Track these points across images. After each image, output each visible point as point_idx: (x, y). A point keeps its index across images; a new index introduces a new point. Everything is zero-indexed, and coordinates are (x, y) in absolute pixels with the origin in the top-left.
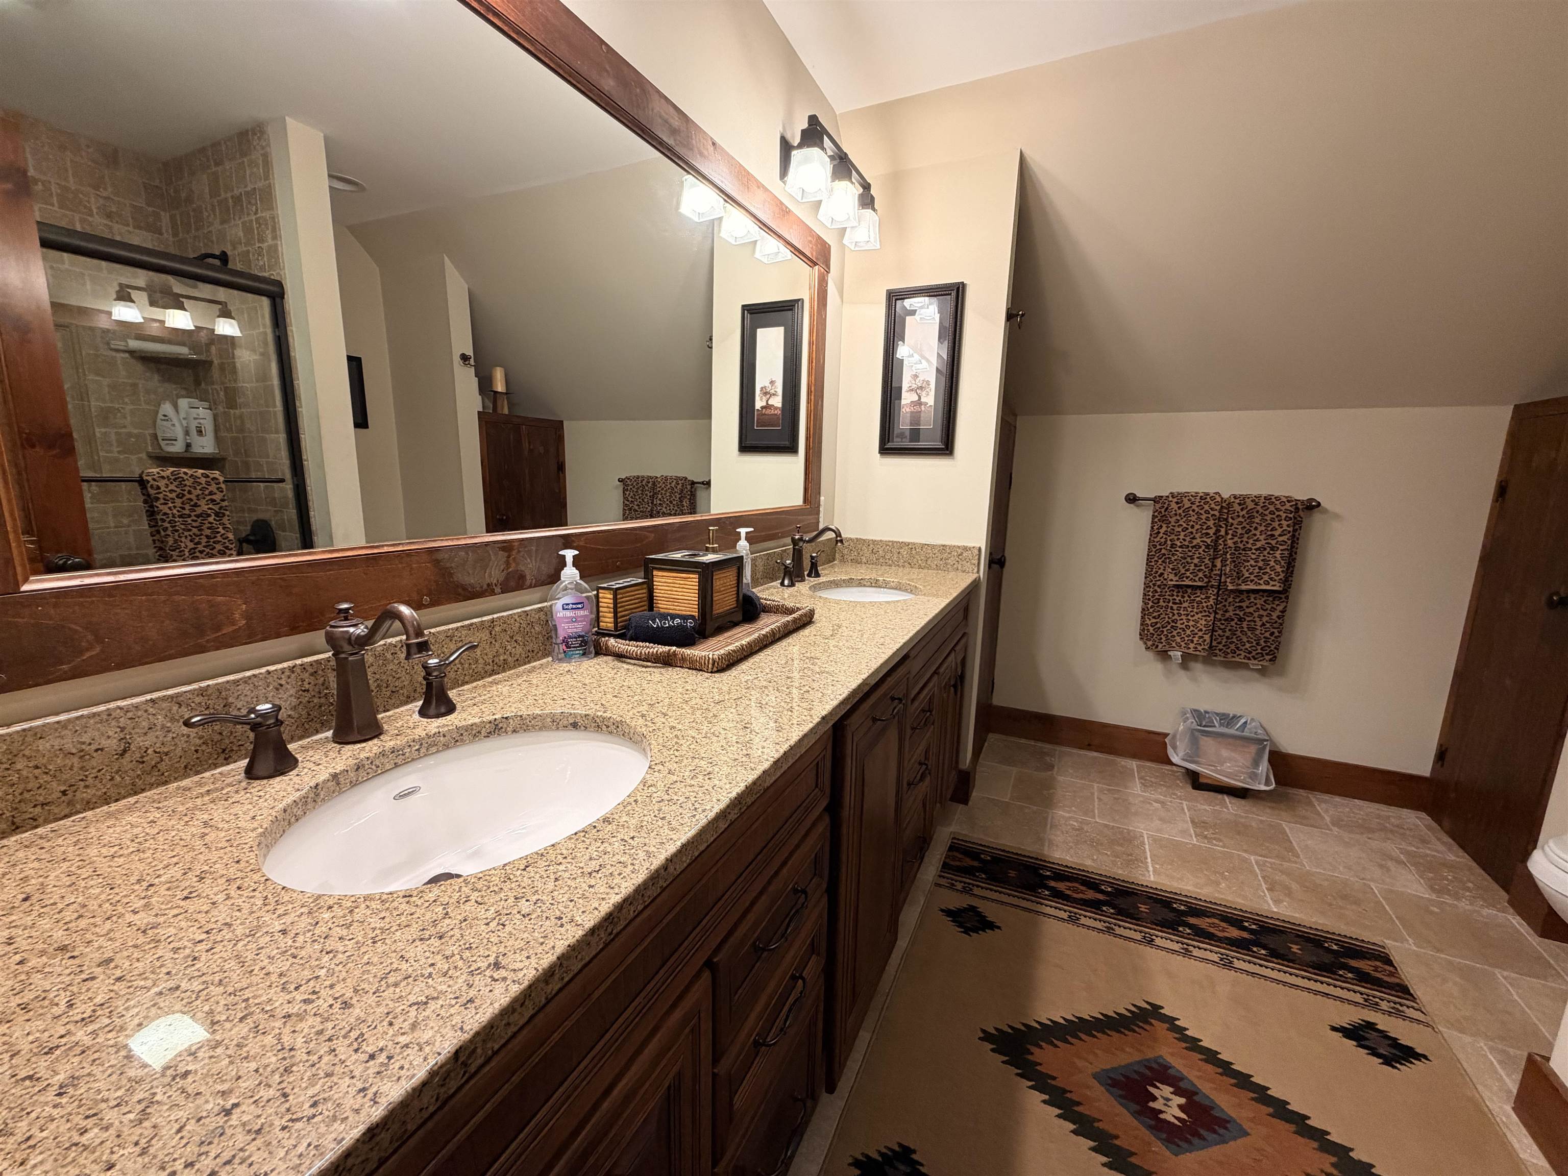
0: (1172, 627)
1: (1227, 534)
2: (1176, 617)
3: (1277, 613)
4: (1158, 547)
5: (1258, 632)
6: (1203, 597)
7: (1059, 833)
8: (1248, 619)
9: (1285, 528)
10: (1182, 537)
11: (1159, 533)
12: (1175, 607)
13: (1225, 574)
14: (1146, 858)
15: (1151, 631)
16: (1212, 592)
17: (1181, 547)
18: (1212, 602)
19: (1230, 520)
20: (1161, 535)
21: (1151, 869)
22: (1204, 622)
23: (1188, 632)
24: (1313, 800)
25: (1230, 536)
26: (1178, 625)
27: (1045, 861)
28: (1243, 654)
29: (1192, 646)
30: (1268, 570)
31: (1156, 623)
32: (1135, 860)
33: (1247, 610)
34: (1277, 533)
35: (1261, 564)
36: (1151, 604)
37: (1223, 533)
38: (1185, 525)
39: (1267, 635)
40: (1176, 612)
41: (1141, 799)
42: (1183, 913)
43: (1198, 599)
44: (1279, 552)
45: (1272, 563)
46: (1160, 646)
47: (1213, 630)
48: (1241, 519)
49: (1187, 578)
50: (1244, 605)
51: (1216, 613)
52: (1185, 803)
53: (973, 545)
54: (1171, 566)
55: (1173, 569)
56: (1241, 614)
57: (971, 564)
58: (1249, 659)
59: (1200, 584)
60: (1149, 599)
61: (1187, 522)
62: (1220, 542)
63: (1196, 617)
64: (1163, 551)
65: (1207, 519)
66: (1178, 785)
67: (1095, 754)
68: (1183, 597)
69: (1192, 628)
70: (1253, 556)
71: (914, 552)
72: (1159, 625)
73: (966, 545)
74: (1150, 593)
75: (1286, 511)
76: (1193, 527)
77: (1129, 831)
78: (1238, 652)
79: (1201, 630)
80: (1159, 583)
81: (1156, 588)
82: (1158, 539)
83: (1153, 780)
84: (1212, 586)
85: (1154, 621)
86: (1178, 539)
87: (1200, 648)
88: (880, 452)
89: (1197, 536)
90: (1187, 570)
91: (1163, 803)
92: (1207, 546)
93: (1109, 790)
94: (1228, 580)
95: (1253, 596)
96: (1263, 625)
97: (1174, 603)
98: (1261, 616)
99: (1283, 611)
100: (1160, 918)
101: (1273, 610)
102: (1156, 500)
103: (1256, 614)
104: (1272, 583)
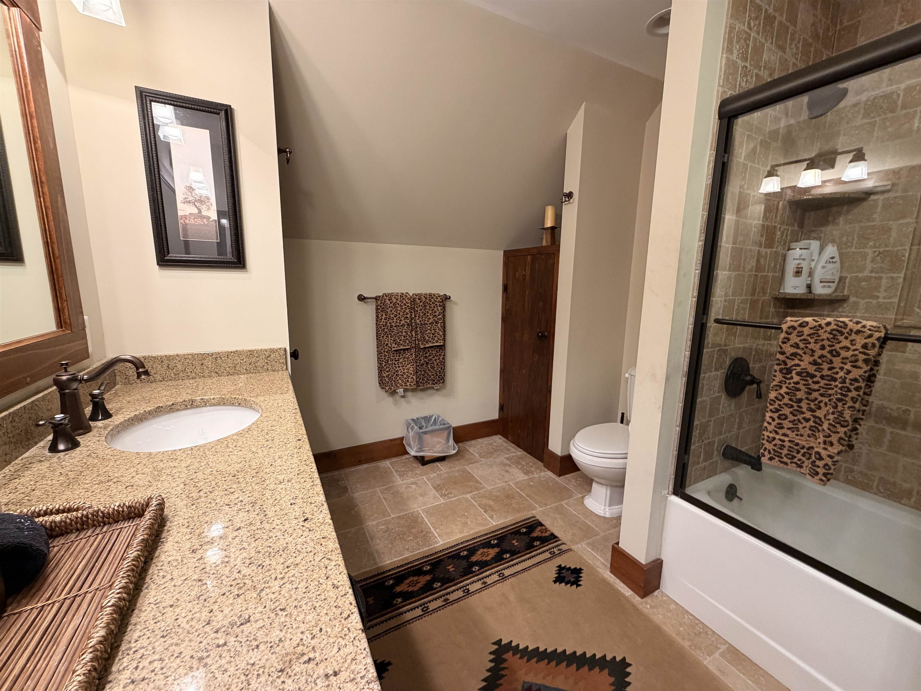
0: (396, 375)
1: (415, 316)
2: (398, 369)
3: (442, 357)
4: (383, 328)
5: (436, 369)
6: (409, 354)
7: (378, 541)
8: (430, 362)
9: (440, 311)
10: (395, 321)
11: (382, 319)
12: (396, 363)
13: (418, 339)
14: (430, 528)
15: (387, 380)
16: (413, 350)
17: (395, 326)
18: (414, 356)
19: (416, 309)
20: (383, 320)
21: (436, 535)
22: (412, 369)
23: (405, 376)
24: (466, 447)
25: (417, 318)
26: (399, 373)
27: (384, 573)
28: (431, 382)
29: (408, 384)
30: (436, 335)
31: (389, 375)
32: (425, 536)
33: (429, 358)
34: (437, 314)
35: (433, 332)
36: (384, 363)
37: (413, 316)
38: (395, 313)
39: (440, 369)
40: (397, 366)
41: (404, 486)
42: (467, 557)
43: (407, 356)
44: (439, 324)
45: (437, 330)
46: (392, 388)
47: (417, 372)
48: (421, 308)
49: (401, 344)
50: (427, 355)
51: (416, 362)
52: (424, 477)
53: (279, 347)
54: (392, 339)
55: (394, 341)
56: (427, 360)
57: (280, 363)
58: (434, 384)
59: (408, 347)
60: (383, 361)
61: (396, 311)
62: (413, 321)
63: (408, 367)
64: (386, 330)
65: (406, 308)
66: (415, 467)
67: (365, 466)
68: (399, 356)
69: (407, 374)
70: (429, 328)
71: (219, 361)
72: (390, 376)
73: (272, 347)
74: (383, 357)
75: (439, 301)
76: (399, 314)
77: (412, 514)
78: (428, 382)
79: (411, 374)
80: (386, 350)
81: (385, 353)
82: (381, 323)
83: (402, 469)
84: (413, 348)
85: (387, 373)
86: (393, 322)
87: (412, 384)
88: (158, 264)
89: (403, 319)
90: (400, 340)
91: (415, 483)
92: (408, 325)
93: (386, 489)
94: (420, 343)
95: (430, 350)
96: (437, 364)
97: (395, 361)
98: (436, 360)
99: (444, 356)
100: (462, 570)
101: (440, 355)
102: (376, 298)
103: (434, 359)
104: (439, 341)
